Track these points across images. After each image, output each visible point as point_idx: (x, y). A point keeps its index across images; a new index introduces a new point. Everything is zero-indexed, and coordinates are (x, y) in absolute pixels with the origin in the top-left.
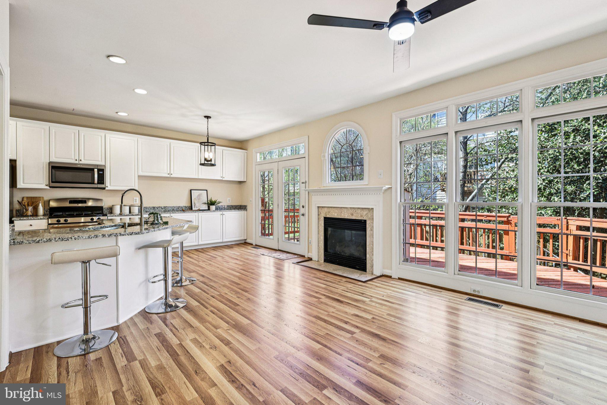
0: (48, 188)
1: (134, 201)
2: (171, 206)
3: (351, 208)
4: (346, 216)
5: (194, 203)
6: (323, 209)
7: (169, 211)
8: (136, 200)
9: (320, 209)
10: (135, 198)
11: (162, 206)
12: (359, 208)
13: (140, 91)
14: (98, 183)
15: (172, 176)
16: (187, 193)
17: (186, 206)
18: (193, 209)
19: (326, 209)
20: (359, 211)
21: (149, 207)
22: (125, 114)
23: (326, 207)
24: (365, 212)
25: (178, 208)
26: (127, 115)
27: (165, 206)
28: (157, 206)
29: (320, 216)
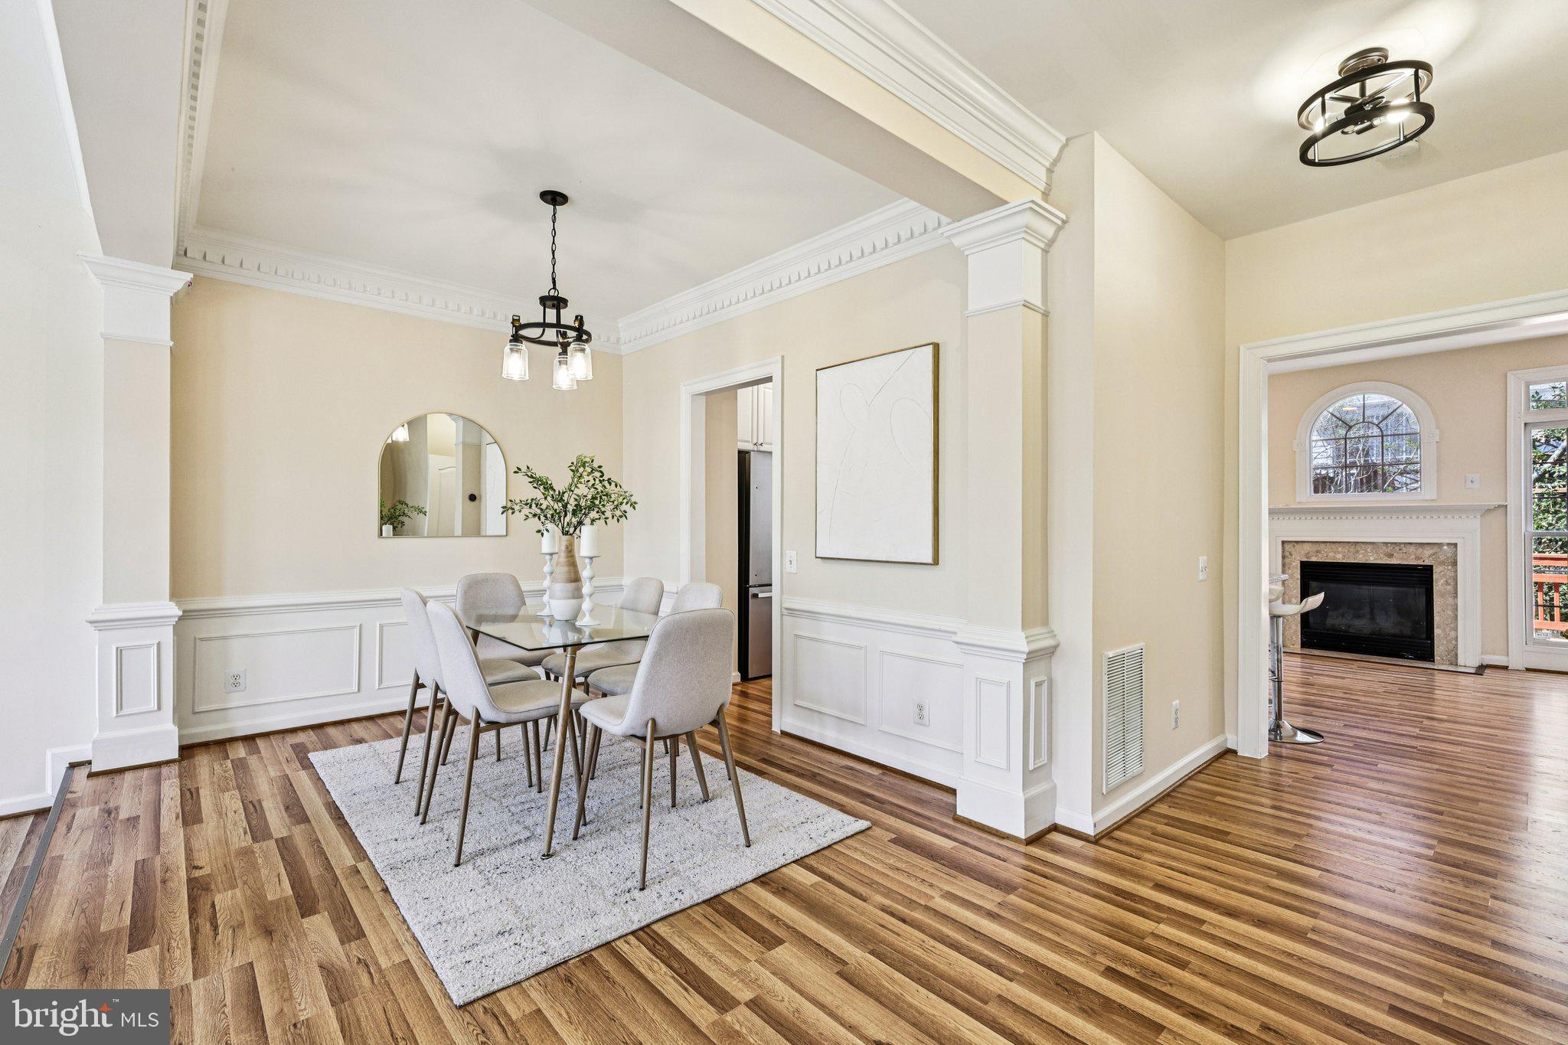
3: (1386, 543)
4: (1371, 558)
6: (1298, 546)
9: (1287, 547)
12: (1411, 544)
19: (1307, 547)
20: (1412, 549)
23: (1308, 542)
24: (1428, 552)
29: (1287, 561)
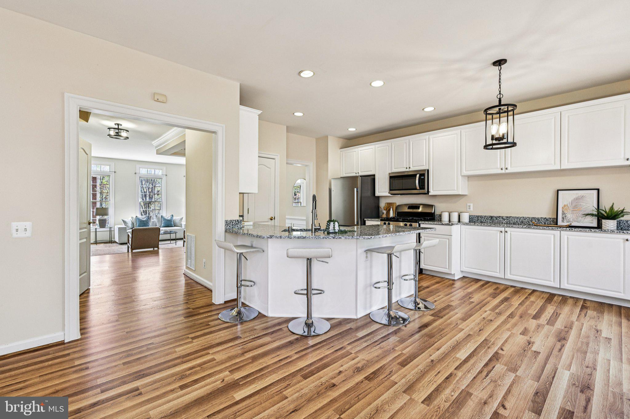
0: (390, 195)
1: (468, 207)
2: (518, 216)
5: (563, 213)
7: (514, 224)
8: (469, 206)
10: (468, 204)
11: (504, 215)
13: (377, 84)
14: (420, 189)
15: (507, 171)
16: (551, 195)
17: (547, 217)
18: (560, 223)
21: (485, 216)
22: (432, 109)
25: (531, 221)
26: (433, 109)
27: (508, 216)
28: (495, 215)
